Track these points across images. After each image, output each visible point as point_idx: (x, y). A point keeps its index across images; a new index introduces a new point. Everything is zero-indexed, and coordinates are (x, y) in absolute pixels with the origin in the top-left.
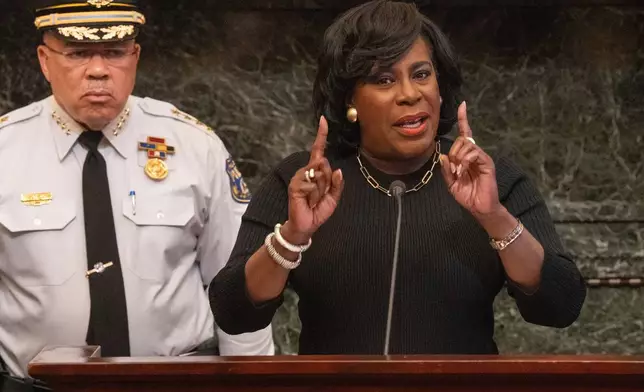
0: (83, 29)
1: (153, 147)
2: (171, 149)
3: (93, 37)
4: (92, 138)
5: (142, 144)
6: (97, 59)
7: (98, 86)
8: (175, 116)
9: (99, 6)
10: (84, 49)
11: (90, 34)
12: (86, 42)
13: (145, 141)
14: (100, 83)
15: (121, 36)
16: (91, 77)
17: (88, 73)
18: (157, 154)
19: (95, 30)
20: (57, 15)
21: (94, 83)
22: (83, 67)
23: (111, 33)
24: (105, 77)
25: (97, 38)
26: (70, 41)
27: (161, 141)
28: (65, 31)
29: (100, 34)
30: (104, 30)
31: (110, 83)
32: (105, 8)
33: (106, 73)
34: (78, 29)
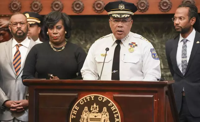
0: (117, 15)
1: (132, 45)
2: (136, 45)
3: (119, 17)
4: (119, 42)
5: (130, 44)
6: (120, 22)
7: (120, 29)
8: (141, 38)
9: (121, 9)
10: (117, 20)
11: (118, 16)
12: (117, 18)
13: (131, 43)
14: (120, 28)
15: (126, 17)
16: (118, 27)
17: (118, 26)
18: (132, 46)
19: (120, 15)
20: (112, 12)
21: (119, 28)
22: (117, 24)
23: (123, 16)
24: (122, 27)
25: (120, 17)
26: (114, 18)
27: (135, 43)
28: (113, 15)
29: (121, 16)
30: (122, 15)
31: (123, 28)
32: (122, 10)
33: (122, 26)
34: (116, 15)
